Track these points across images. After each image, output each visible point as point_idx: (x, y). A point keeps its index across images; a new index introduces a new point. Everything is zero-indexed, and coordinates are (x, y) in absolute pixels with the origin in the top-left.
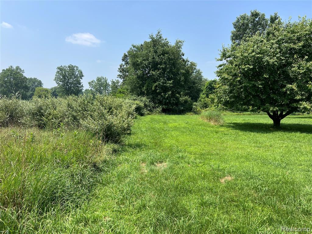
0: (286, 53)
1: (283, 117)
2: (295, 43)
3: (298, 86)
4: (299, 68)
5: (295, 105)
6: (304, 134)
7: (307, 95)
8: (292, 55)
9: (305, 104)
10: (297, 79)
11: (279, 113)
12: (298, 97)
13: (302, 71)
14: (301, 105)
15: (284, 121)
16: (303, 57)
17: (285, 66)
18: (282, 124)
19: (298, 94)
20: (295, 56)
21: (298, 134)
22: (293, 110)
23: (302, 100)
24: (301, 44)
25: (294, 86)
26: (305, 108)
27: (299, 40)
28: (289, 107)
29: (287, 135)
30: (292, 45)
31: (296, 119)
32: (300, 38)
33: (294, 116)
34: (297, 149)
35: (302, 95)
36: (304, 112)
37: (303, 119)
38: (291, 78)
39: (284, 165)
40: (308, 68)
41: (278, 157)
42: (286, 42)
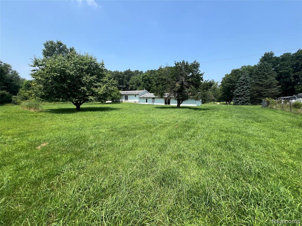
0: (80, 71)
1: (81, 104)
2: (84, 66)
3: (87, 88)
4: (86, 79)
5: (86, 98)
6: (92, 112)
7: (92, 93)
8: (82, 72)
9: (91, 98)
10: (86, 85)
11: (79, 102)
12: (87, 94)
13: (88, 81)
14: (89, 98)
15: (82, 106)
16: (88, 74)
17: (79, 77)
18: (81, 108)
19: (87, 92)
20: (84, 73)
21: (89, 112)
22: (86, 100)
23: (89, 95)
24: (87, 67)
25: (85, 88)
26: (91, 99)
27: (85, 65)
28: (84, 99)
29: (84, 113)
30: (82, 67)
31: (89, 105)
32: (86, 64)
33: (88, 104)
34: (88, 120)
35: (89, 93)
36: (91, 101)
37: (92, 105)
38: (83, 84)
39: (81, 128)
40: (90, 80)
41: (78, 125)
42: (79, 64)
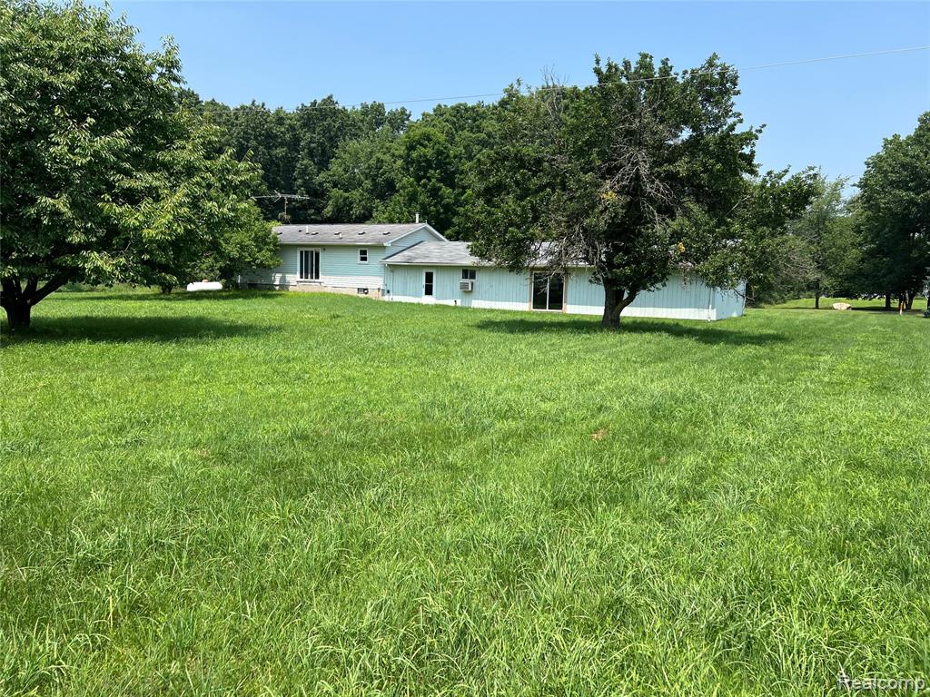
0: (33, 98)
1: (37, 296)
2: (55, 72)
3: (73, 205)
4: (71, 149)
5: (68, 260)
6: (103, 345)
7: (102, 232)
8: (47, 105)
9: (97, 260)
10: (69, 182)
11: (24, 285)
12: (76, 238)
13: (80, 161)
14: (86, 260)
15: (40, 311)
16: (83, 119)
17: (28, 135)
18: (37, 319)
19: (73, 226)
20: (57, 111)
21: (85, 346)
22: (69, 276)
23: (87, 246)
24: (73, 76)
25: (62, 204)
26: (97, 270)
27: (66, 65)
28: (53, 267)
29: (49, 351)
30: (46, 75)
31: (83, 303)
32: (68, 57)
33: (79, 295)
34: (80, 391)
35: (87, 231)
36: (96, 282)
37: (102, 304)
38: (50, 178)
39: (32, 444)
40: (96, 154)
41: (16, 424)
42: (31, 63)
